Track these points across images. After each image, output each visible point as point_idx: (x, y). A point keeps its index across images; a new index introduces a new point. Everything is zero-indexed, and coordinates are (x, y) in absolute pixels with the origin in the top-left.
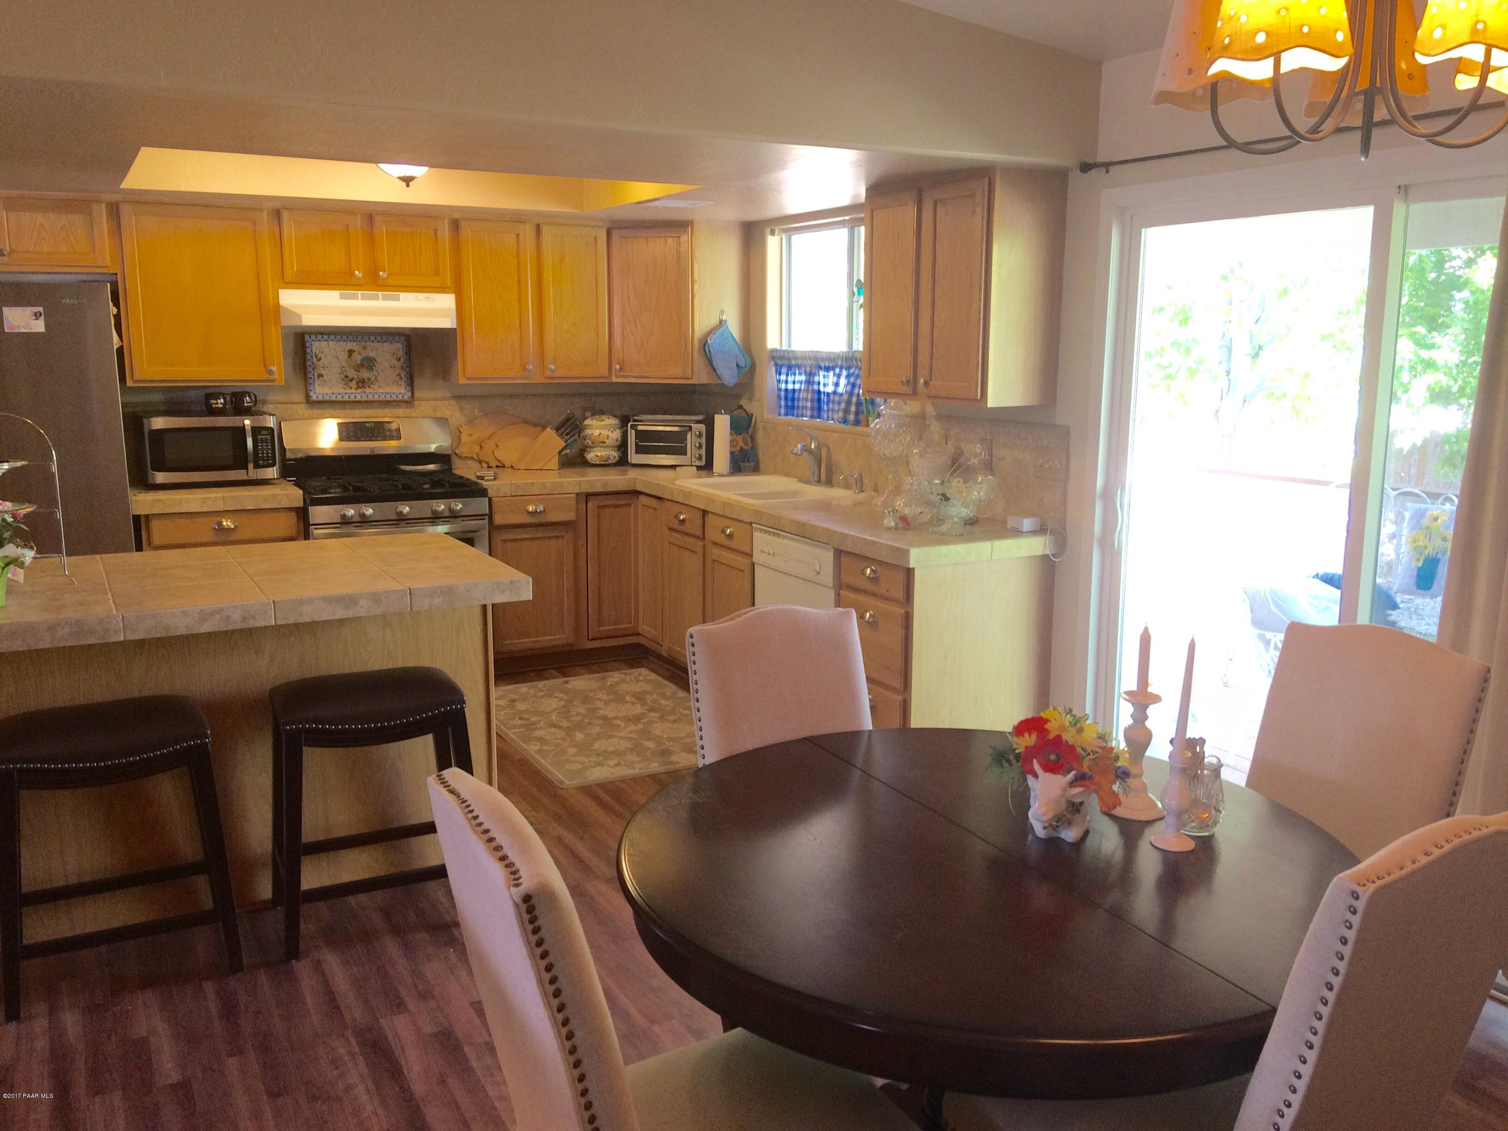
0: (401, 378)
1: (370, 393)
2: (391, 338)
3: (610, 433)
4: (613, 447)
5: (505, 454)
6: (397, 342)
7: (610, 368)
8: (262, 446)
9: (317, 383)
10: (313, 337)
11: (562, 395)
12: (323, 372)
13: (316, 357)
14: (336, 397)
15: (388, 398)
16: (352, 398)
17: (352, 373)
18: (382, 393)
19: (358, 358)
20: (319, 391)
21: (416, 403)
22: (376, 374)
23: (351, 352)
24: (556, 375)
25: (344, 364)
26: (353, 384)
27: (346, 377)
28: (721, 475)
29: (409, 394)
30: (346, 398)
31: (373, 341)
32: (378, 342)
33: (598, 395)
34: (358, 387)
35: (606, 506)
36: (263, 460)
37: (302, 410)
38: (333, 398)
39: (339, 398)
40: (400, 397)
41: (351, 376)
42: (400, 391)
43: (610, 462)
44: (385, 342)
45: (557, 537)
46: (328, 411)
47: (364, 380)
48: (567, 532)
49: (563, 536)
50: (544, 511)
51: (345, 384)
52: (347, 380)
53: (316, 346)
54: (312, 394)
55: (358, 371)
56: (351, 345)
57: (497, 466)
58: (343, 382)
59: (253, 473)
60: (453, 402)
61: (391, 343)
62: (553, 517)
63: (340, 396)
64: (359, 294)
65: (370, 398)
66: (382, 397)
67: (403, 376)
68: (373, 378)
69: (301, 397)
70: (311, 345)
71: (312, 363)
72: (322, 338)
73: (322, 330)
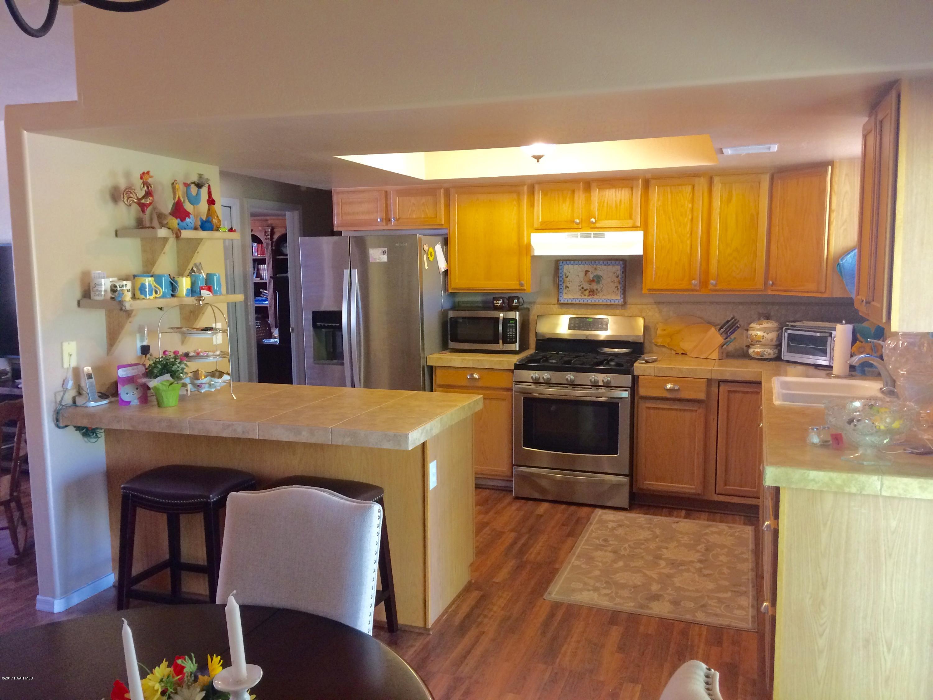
0: (618, 289)
1: (598, 299)
2: (613, 262)
3: (765, 334)
4: (771, 345)
5: (686, 345)
6: (617, 265)
7: (766, 284)
8: (510, 330)
9: (564, 292)
10: (565, 262)
11: (741, 303)
12: (568, 285)
13: (565, 276)
14: (576, 301)
15: (609, 302)
16: (585, 302)
17: (587, 286)
18: (605, 299)
19: (591, 276)
20: (566, 297)
21: (628, 306)
22: (602, 286)
23: (587, 272)
24: (717, 288)
25: (582, 280)
26: (587, 293)
27: (583, 288)
28: (838, 377)
29: (622, 300)
30: (582, 302)
31: (601, 265)
32: (605, 265)
33: (773, 304)
34: (589, 295)
35: (735, 392)
36: (510, 339)
37: (555, 308)
38: (574, 302)
39: (577, 302)
40: (616, 302)
41: (585, 288)
42: (617, 298)
43: (765, 357)
44: (609, 265)
45: (692, 411)
46: (571, 310)
47: (593, 290)
48: (699, 408)
49: (696, 410)
50: (678, 390)
51: (582, 293)
52: (583, 290)
53: (567, 269)
54: (560, 298)
55: (590, 285)
56: (587, 268)
57: (682, 354)
58: (581, 292)
59: (500, 346)
60: (655, 306)
61: (613, 265)
62: (684, 395)
63: (578, 300)
64: (592, 234)
65: (597, 302)
66: (605, 301)
67: (619, 288)
68: (599, 289)
69: (554, 301)
70: (563, 267)
71: (563, 279)
72: (570, 263)
73: (570, 258)
